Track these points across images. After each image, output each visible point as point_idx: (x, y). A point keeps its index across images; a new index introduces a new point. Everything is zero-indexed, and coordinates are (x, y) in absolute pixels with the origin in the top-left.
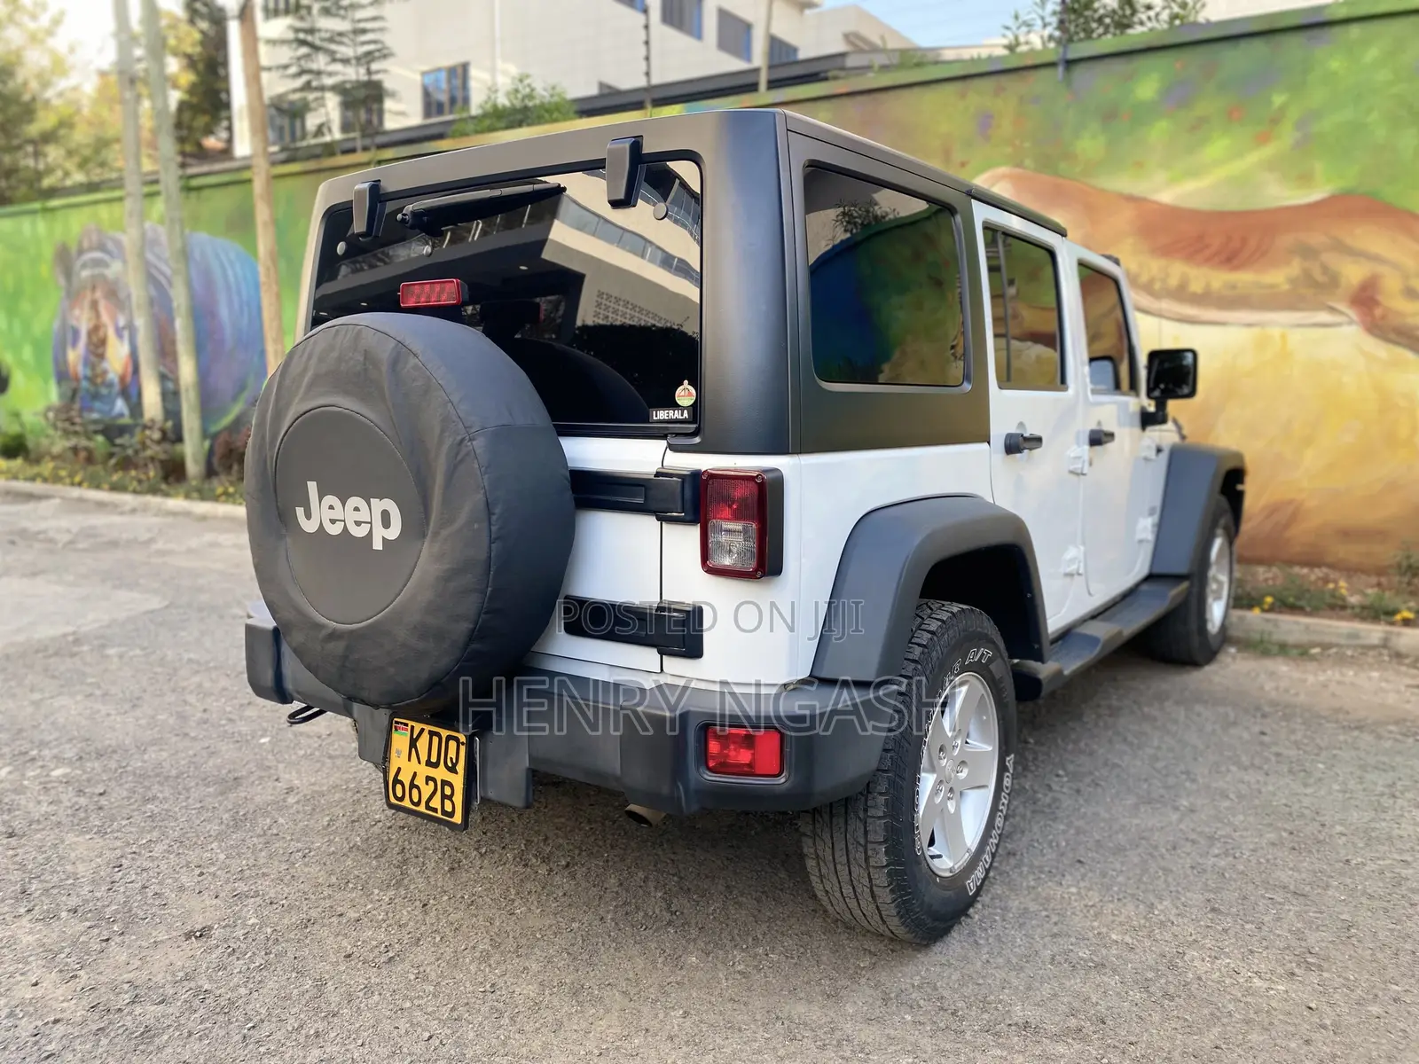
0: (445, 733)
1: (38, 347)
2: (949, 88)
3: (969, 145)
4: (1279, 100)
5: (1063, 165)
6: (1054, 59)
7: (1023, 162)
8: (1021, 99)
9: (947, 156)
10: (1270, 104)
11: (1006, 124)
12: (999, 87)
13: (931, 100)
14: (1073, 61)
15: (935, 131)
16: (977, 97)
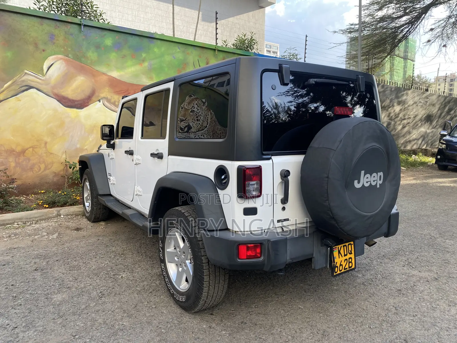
0: (347, 244)
2: (35, 19)
3: (45, 44)
4: (144, 55)
5: (83, 59)
6: (80, 23)
7: (68, 55)
8: (66, 32)
9: (36, 45)
10: (142, 56)
11: (60, 40)
12: (56, 25)
13: (26, 21)
14: (85, 26)
15: (30, 34)
16: (48, 26)
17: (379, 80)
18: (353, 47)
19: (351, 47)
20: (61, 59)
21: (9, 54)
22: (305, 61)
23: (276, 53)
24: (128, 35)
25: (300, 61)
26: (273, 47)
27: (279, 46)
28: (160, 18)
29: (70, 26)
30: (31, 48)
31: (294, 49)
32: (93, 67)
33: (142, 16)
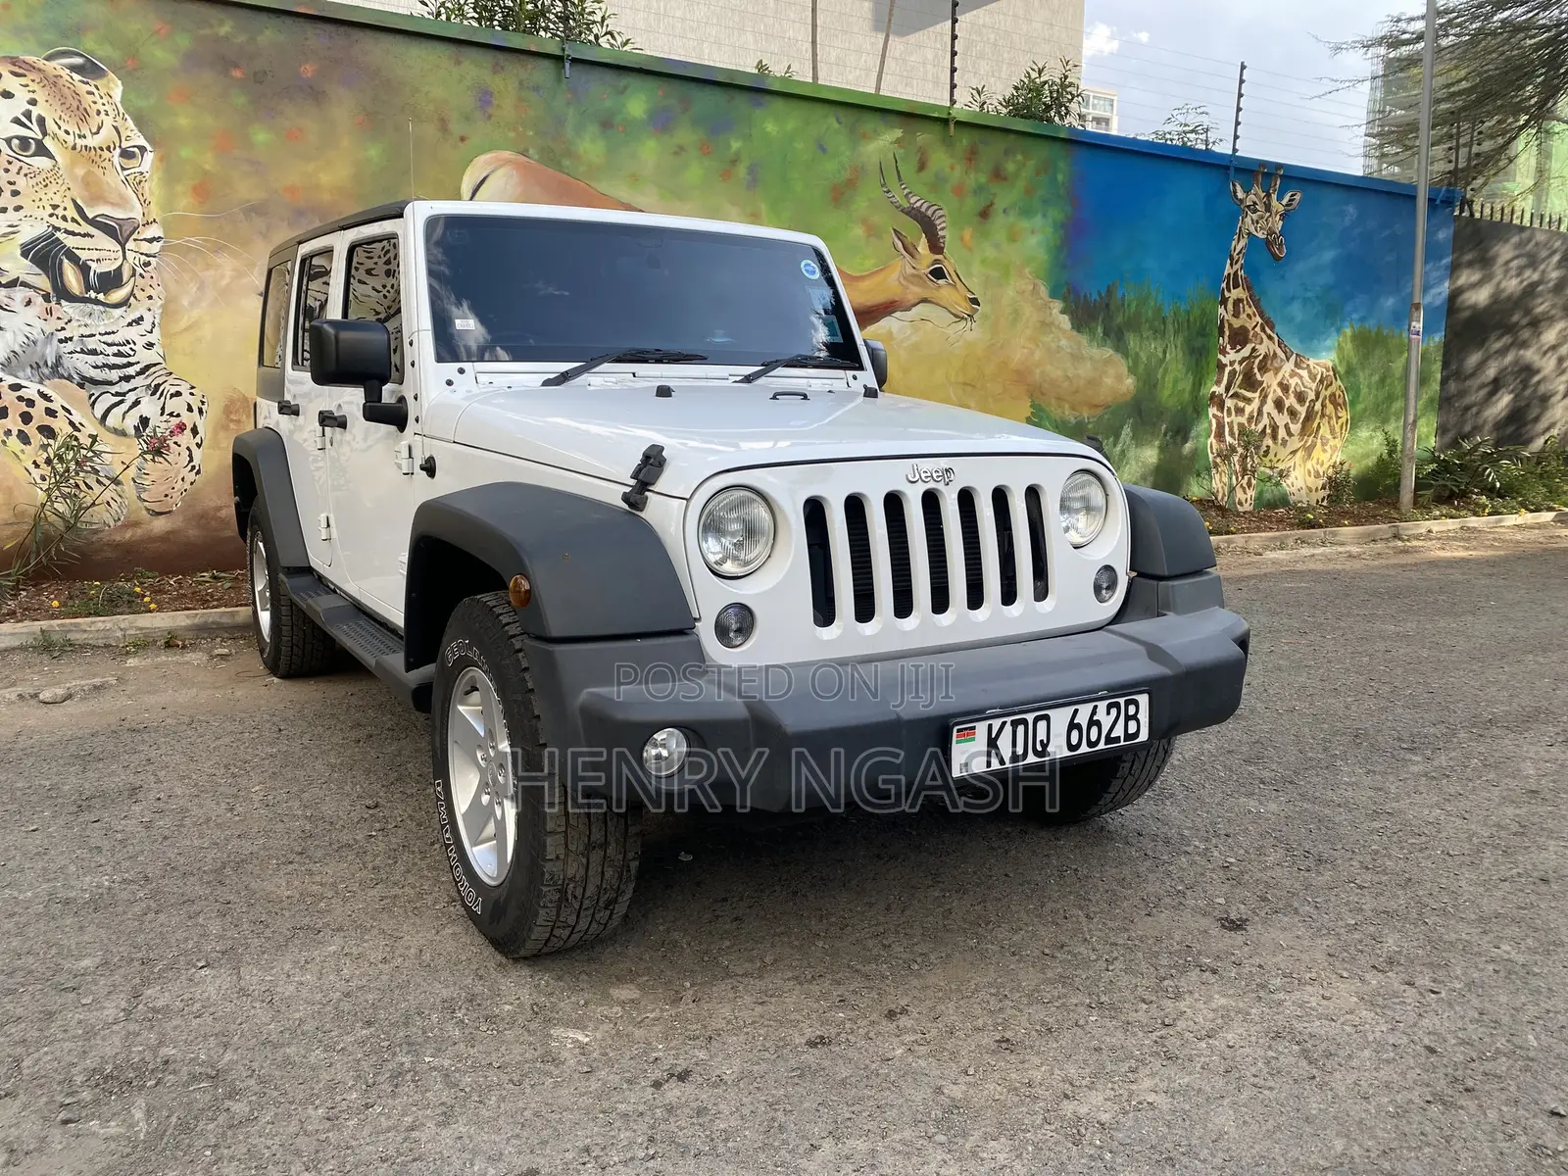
2: (440, 48)
3: (467, 119)
4: (735, 145)
5: (566, 162)
6: (558, 52)
7: (527, 150)
8: (521, 83)
9: (443, 125)
10: (730, 147)
11: (507, 105)
12: (497, 64)
13: (419, 56)
14: (575, 61)
15: (427, 93)
16: (474, 69)
17: (1492, 208)
18: (1395, 94)
19: (1388, 92)
20: (508, 162)
21: (374, 152)
22: (1235, 150)
23: (1107, 121)
24: (693, 85)
25: (1217, 149)
26: (1096, 102)
27: (1115, 98)
28: (737, 19)
29: (531, 63)
30: (430, 130)
31: (1199, 110)
32: (592, 185)
33: (678, 14)
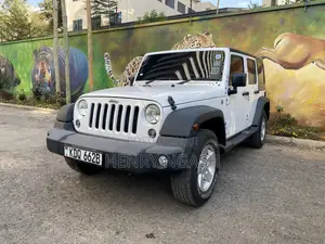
1: (28, 74)
2: (273, 13)
6: (303, 5)
9: (271, 30)
14: (308, 6)
20: (287, 35)
